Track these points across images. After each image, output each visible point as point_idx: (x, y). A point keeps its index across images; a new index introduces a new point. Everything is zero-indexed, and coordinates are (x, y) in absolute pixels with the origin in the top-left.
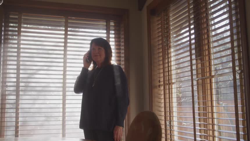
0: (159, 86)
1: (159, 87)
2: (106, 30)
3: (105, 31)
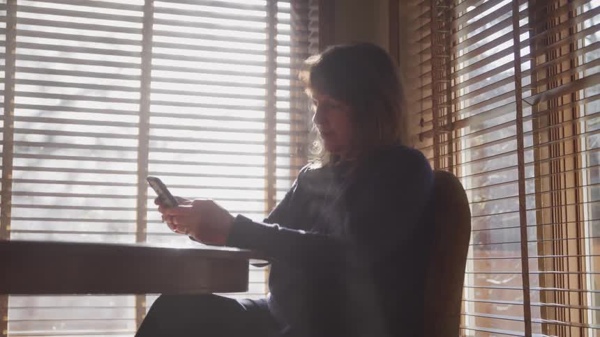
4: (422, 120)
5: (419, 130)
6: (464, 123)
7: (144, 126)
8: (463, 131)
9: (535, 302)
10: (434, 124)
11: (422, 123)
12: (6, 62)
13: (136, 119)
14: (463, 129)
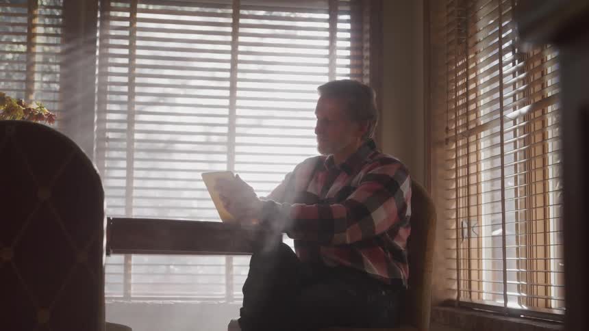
0: (447, 140)
1: (447, 144)
2: (329, 12)
3: (327, 16)
4: (447, 129)
5: (446, 136)
8: (482, 134)
12: (129, 89)
13: (225, 120)
14: (482, 133)
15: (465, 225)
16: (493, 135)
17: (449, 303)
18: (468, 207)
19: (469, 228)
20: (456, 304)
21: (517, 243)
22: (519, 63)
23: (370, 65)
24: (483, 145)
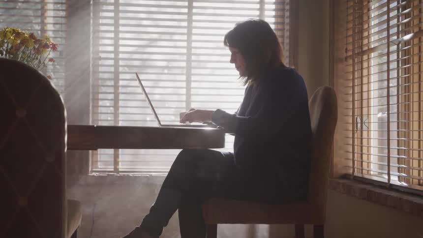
0: (346, 58)
4: (346, 49)
5: (345, 55)
6: (373, 50)
7: (189, 55)
8: (373, 55)
9: (394, 154)
10: (353, 52)
11: (347, 51)
14: (372, 54)
15: (359, 121)
16: (381, 55)
17: (346, 176)
18: (362, 108)
19: (362, 123)
20: (352, 177)
21: (398, 137)
22: (402, 2)
23: (290, 8)
24: (373, 62)
